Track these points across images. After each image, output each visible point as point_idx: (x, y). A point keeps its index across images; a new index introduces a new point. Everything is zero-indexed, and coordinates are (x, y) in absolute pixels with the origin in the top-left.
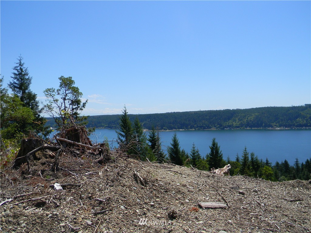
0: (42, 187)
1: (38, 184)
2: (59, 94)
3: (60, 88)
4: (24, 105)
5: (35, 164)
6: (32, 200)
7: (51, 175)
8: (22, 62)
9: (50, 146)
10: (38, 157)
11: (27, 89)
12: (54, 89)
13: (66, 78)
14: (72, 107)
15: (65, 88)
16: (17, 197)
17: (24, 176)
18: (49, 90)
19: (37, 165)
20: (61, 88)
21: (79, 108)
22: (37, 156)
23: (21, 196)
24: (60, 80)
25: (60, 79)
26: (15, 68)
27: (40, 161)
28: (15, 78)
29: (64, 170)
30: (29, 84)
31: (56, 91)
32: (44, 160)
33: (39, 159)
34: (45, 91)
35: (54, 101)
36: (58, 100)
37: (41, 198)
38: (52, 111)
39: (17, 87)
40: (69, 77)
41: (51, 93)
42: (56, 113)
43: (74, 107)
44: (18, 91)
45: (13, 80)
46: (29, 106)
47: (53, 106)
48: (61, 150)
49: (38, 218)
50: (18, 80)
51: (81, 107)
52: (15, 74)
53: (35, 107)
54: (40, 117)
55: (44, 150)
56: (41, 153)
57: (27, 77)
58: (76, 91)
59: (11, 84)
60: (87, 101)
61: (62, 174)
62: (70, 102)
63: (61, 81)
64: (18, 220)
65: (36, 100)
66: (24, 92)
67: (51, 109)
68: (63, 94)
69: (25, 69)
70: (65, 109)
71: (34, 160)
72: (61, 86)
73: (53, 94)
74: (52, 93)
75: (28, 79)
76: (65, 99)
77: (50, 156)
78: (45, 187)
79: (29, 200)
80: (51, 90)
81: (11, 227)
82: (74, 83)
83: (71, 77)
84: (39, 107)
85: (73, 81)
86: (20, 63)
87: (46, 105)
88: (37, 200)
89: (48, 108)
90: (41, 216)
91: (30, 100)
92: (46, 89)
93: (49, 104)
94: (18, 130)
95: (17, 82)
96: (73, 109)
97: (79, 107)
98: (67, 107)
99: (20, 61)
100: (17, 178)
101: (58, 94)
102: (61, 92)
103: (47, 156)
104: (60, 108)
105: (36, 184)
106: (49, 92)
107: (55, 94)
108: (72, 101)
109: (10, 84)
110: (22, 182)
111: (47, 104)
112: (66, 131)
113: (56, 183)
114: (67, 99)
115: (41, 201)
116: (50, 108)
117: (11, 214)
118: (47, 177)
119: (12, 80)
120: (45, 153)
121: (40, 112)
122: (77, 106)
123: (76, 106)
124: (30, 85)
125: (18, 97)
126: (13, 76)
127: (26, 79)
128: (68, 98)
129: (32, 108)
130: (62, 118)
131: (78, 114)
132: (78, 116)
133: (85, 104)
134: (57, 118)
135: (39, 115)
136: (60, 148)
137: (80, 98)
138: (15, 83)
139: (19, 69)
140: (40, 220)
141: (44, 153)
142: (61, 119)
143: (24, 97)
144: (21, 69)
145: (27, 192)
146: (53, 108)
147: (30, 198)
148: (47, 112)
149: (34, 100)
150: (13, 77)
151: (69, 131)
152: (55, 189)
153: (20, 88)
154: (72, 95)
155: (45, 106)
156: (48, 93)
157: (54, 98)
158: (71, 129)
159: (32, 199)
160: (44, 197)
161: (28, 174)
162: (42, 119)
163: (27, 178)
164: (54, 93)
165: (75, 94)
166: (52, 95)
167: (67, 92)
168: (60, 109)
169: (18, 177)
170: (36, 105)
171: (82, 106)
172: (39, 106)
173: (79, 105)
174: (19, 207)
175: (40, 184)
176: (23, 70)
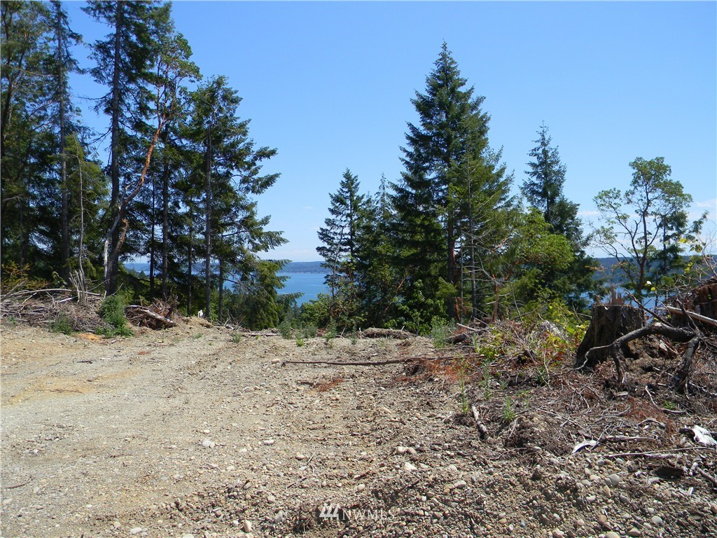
0: (661, 427)
1: (649, 419)
2: (630, 202)
3: (632, 188)
4: (551, 231)
5: (627, 366)
6: (645, 456)
7: (676, 402)
8: (547, 137)
9: (668, 327)
10: (632, 350)
11: (558, 195)
12: (619, 191)
13: (648, 160)
14: (665, 233)
15: (646, 185)
16: (606, 440)
17: (611, 392)
18: (606, 194)
19: (632, 370)
20: (636, 187)
21: (682, 236)
22: (632, 348)
23: (615, 440)
24: (634, 168)
25: (634, 165)
26: (534, 153)
27: (638, 361)
28: (534, 173)
29: (707, 395)
30: (561, 183)
31: (622, 195)
32: (646, 360)
33: (636, 356)
34: (596, 198)
35: (618, 218)
36: (628, 216)
37: (668, 457)
38: (613, 242)
39: (537, 192)
40: (657, 159)
41: (611, 200)
42: (623, 247)
43: (670, 233)
44: (539, 201)
45: (530, 177)
46: (562, 231)
47: (615, 231)
48: (700, 340)
49: (693, 514)
50: (539, 177)
51: (687, 231)
52: (533, 165)
53: (573, 234)
54: (586, 256)
55: (646, 337)
56: (640, 342)
57: (556, 168)
58: (674, 191)
59: (526, 186)
60: (705, 217)
61: (705, 403)
62: (659, 221)
63: (636, 171)
64: (641, 503)
65: (576, 218)
66: (551, 203)
67: (611, 237)
68: (640, 202)
69: (553, 150)
70: (645, 237)
71: (626, 357)
72: (635, 182)
73: (615, 204)
74: (614, 201)
75: (559, 171)
76: (645, 214)
77: (661, 352)
78: (669, 430)
79: (636, 453)
80: (611, 195)
81: (627, 515)
82: (668, 172)
83: (662, 158)
84: (583, 235)
85: (667, 167)
86: (544, 139)
87: (600, 229)
88: (658, 458)
89: (605, 235)
90: (699, 509)
91: (564, 219)
92: (599, 193)
93: (607, 227)
94: (541, 283)
95: (536, 182)
96: (666, 238)
97: (681, 233)
98: (650, 234)
99: (543, 136)
100: (595, 394)
101: (628, 203)
102: (634, 198)
103: (655, 351)
104: (633, 234)
105: (643, 417)
106: (606, 198)
107: (621, 203)
108: (663, 217)
109: (523, 186)
110: (608, 406)
111: (602, 227)
112: (693, 292)
113: (697, 426)
114: (650, 212)
115: (670, 464)
116: (608, 235)
117: (624, 484)
118: (665, 405)
119: (527, 178)
120: (650, 343)
121: (585, 244)
122: (677, 229)
123: (674, 231)
124: (563, 185)
125: (539, 213)
126: (531, 169)
127: (554, 172)
128: (654, 210)
129: (568, 237)
130: (638, 261)
131: (682, 250)
132: (680, 254)
133: (700, 222)
134: (625, 260)
135: (583, 252)
136: (695, 335)
137: (684, 209)
138: (534, 184)
139: (541, 152)
140: (699, 520)
141: (646, 344)
142: (635, 262)
143: (552, 213)
144: (545, 152)
145: (627, 434)
146: (616, 235)
147: (637, 450)
148: (601, 245)
149: (573, 219)
150: (529, 173)
151: (703, 294)
152: (696, 441)
153: (544, 195)
154: (663, 202)
155: (598, 232)
156: (604, 201)
157: (618, 212)
158: (709, 289)
159: (646, 453)
160: (674, 455)
161: (619, 390)
162: (589, 260)
163: (618, 398)
164: (617, 201)
165: (671, 198)
166: (614, 206)
167: (651, 196)
168: (633, 238)
169: (597, 392)
170: (577, 230)
171: (691, 229)
172: (582, 232)
173: (681, 229)
174: (619, 467)
175: (654, 420)
176: (550, 154)
